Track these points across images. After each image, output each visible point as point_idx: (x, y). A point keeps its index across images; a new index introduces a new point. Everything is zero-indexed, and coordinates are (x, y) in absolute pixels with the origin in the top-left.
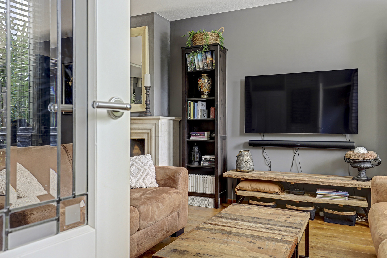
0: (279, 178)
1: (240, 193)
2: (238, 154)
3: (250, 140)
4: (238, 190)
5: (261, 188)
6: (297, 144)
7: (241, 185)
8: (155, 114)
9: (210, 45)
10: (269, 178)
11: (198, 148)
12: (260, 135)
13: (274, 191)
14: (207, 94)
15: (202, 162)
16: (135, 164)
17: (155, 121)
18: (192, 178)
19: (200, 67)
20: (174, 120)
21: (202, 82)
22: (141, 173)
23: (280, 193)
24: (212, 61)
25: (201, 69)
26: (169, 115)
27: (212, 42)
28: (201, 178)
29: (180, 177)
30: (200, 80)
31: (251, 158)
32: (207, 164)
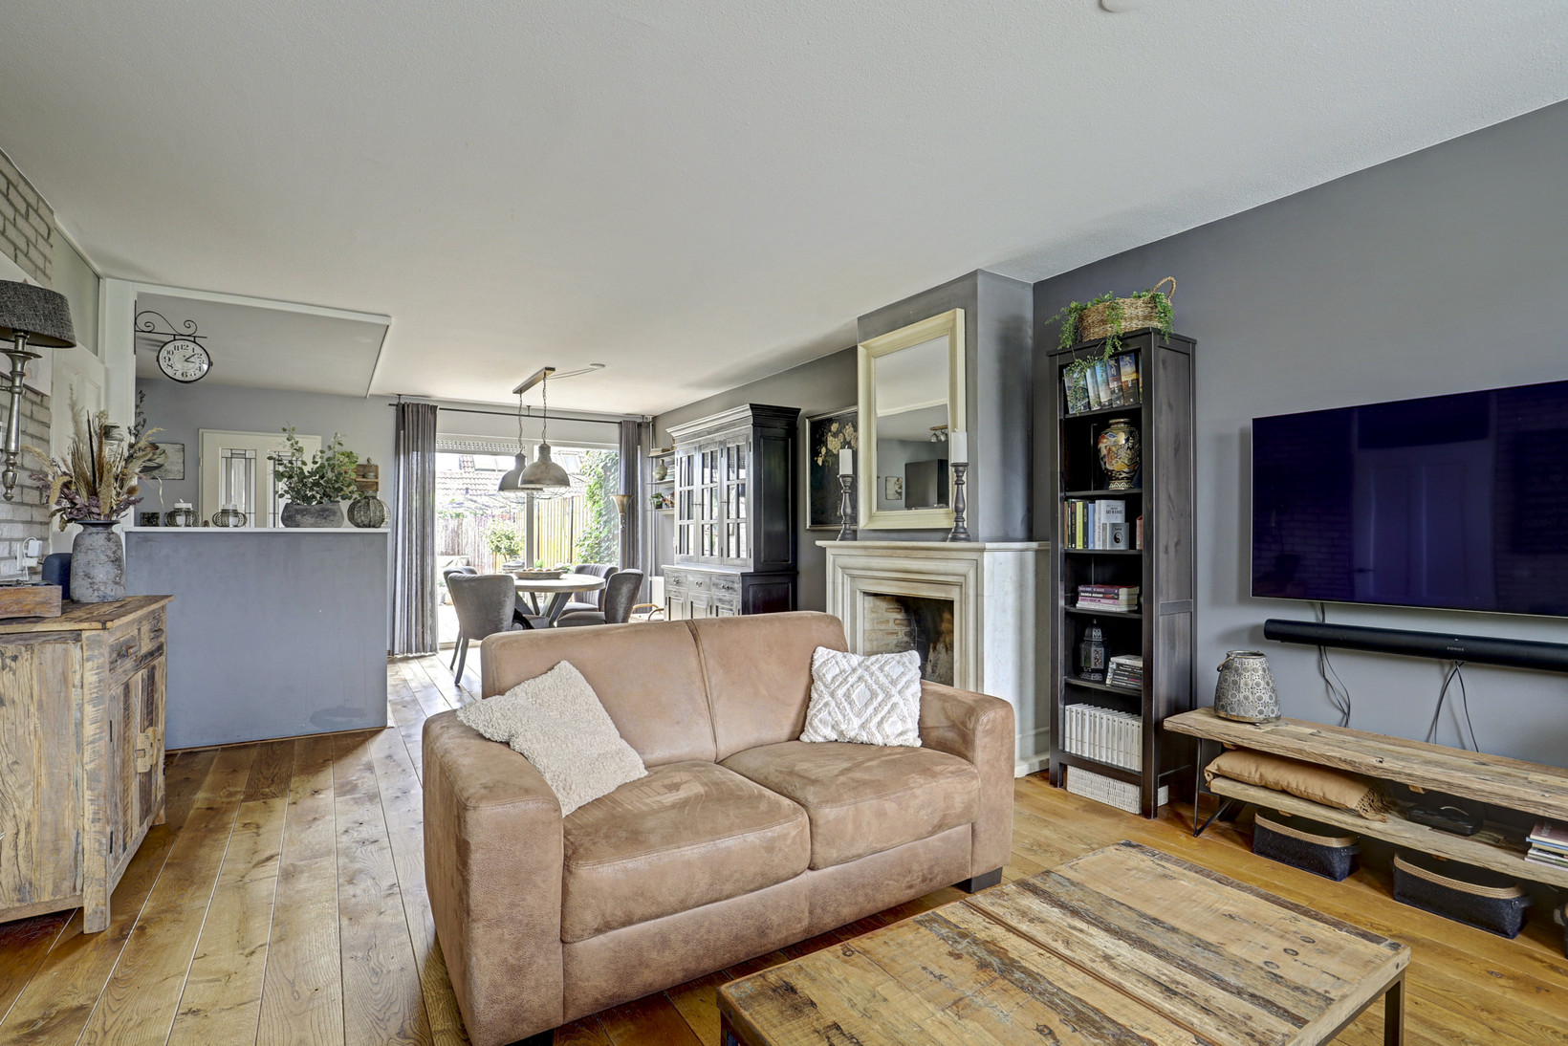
0: (1360, 764)
1: (1219, 786)
2: (1222, 660)
3: (1270, 622)
4: (1216, 776)
5: (1294, 785)
6: (1452, 649)
7: (1223, 762)
8: (980, 536)
9: (1126, 338)
10: (1322, 756)
11: (1100, 633)
12: (1313, 606)
13: (1342, 802)
14: (1128, 478)
15: (1110, 675)
16: (867, 677)
17: (974, 556)
18: (1080, 716)
19: (1101, 402)
20: (1037, 551)
21: (1108, 443)
22: (875, 703)
23: (1370, 814)
24: (1138, 380)
25: (1104, 405)
26: (1030, 538)
27: (1135, 325)
28: (1104, 721)
29: (980, 729)
30: (1104, 438)
31: (1266, 680)
32: (1126, 683)
